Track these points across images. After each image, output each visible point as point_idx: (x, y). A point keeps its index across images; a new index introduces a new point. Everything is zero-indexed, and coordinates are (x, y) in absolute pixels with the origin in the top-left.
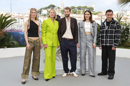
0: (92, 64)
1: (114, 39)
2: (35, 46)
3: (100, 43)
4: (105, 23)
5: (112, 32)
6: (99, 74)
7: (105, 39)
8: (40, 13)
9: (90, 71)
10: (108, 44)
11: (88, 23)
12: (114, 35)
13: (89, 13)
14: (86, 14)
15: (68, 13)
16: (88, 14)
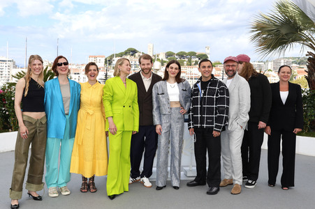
0: (176, 164)
1: (216, 114)
2: (38, 131)
3: (191, 122)
4: (199, 85)
5: (210, 101)
6: (190, 185)
7: (199, 116)
8: (110, 64)
9: (174, 178)
10: (205, 125)
11: (173, 85)
12: (214, 106)
13: (177, 66)
14: (172, 68)
15: (149, 66)
16: (176, 69)
